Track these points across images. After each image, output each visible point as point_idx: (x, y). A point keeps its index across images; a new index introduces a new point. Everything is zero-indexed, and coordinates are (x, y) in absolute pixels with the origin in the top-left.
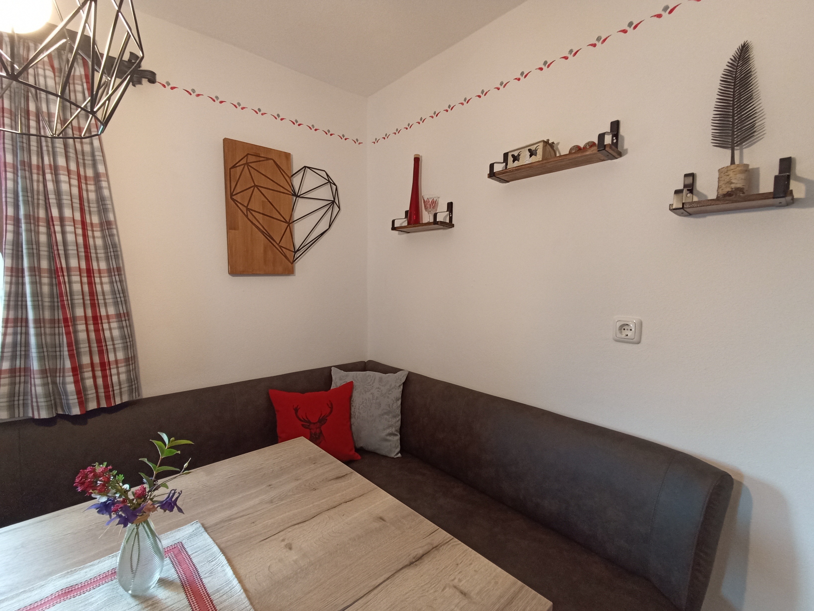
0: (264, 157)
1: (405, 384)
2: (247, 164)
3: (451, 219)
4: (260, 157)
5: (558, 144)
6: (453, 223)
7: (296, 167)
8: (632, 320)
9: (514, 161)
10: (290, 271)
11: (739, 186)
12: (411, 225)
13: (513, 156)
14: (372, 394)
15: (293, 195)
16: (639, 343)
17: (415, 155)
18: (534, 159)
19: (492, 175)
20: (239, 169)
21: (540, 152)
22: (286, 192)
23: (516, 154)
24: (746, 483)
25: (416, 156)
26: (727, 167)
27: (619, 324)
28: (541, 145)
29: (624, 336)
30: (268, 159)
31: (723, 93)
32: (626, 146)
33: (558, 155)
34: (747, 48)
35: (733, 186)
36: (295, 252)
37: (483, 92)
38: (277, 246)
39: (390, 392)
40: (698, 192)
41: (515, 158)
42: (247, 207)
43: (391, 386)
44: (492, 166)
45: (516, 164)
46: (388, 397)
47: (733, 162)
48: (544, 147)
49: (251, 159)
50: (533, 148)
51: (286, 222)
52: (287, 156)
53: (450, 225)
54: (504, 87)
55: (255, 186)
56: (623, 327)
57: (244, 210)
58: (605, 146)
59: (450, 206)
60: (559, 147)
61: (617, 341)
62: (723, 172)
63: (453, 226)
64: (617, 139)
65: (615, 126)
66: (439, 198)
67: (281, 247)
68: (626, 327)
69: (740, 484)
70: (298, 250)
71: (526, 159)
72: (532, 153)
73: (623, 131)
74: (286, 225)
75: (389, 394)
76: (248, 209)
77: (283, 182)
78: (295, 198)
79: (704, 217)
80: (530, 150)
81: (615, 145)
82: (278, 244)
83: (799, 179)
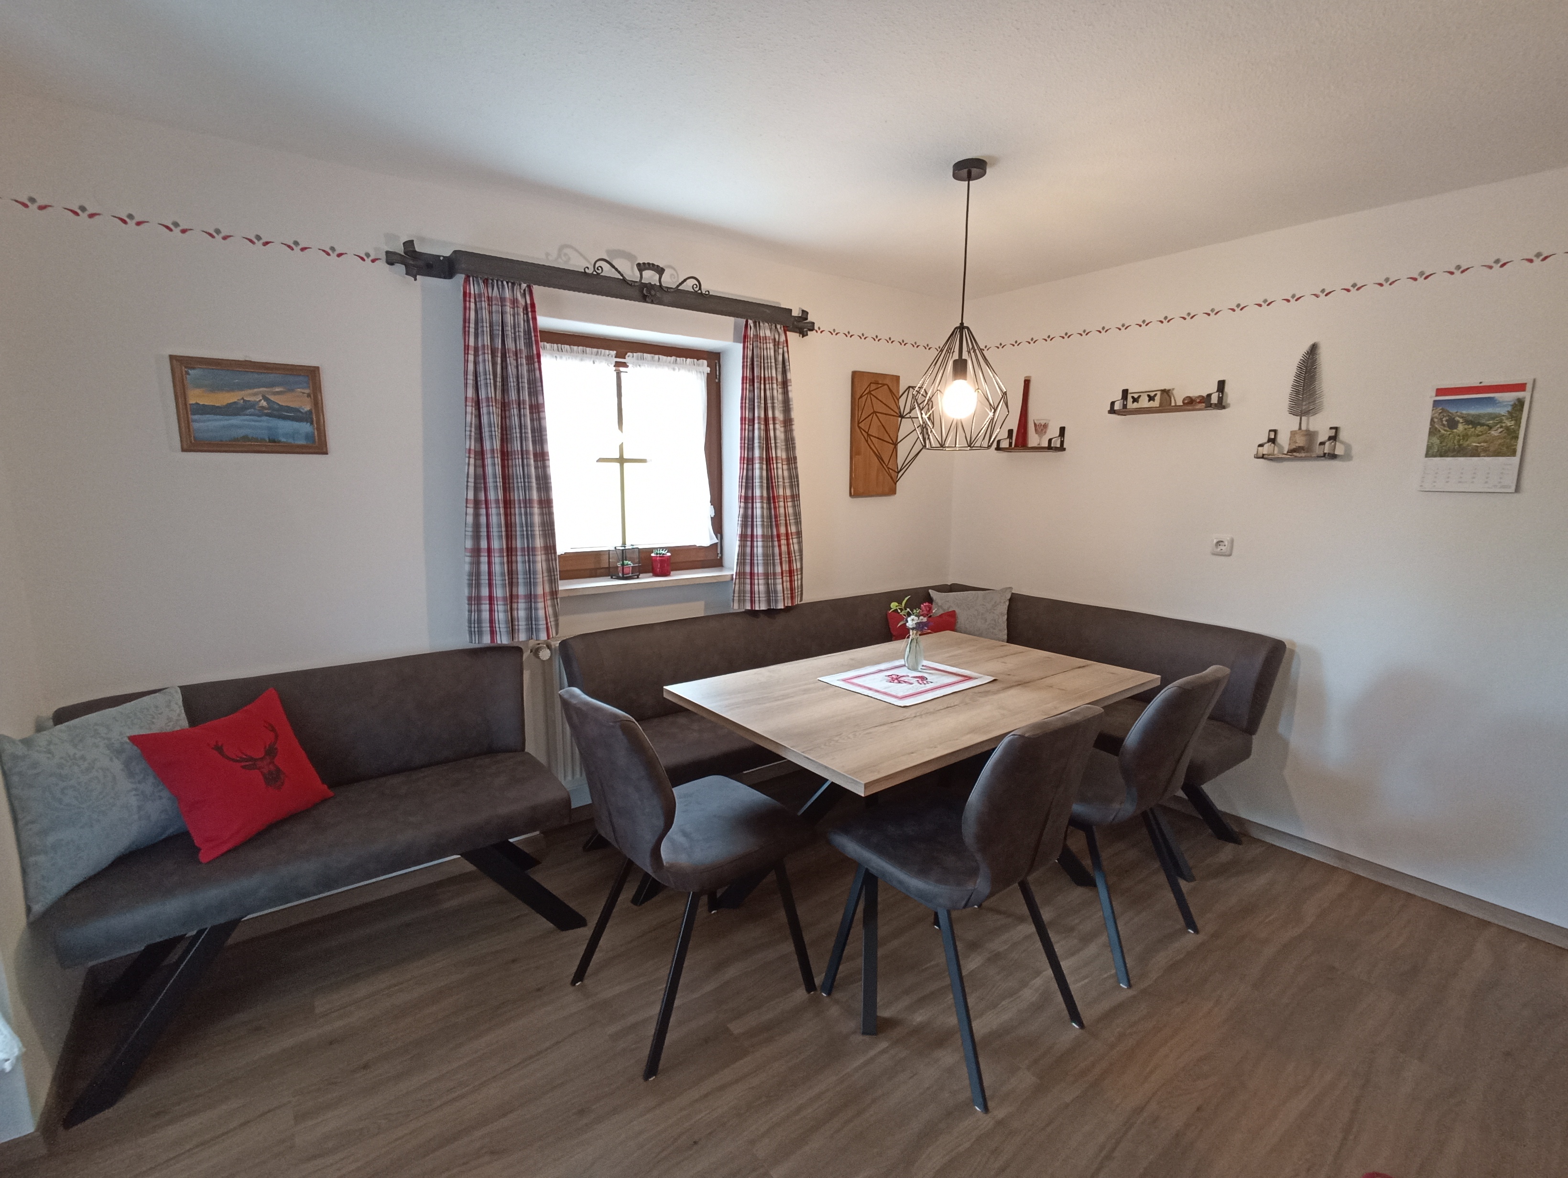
0: (881, 384)
1: (1010, 600)
2: (869, 393)
3: (1062, 443)
4: (878, 384)
5: (1173, 389)
6: (1064, 447)
7: (903, 387)
8: (1226, 538)
9: (1133, 402)
10: (893, 492)
11: (1301, 445)
12: (1018, 447)
13: (1133, 397)
14: (976, 610)
15: (900, 417)
16: (1230, 555)
17: (1027, 377)
18: (1152, 404)
19: (1112, 411)
20: (864, 398)
21: (1158, 398)
22: (895, 414)
23: (1136, 396)
24: (1297, 650)
25: (1026, 379)
26: (1295, 431)
27: (1215, 541)
28: (1159, 393)
29: (1219, 549)
30: (884, 385)
31: (1298, 376)
32: (1229, 401)
33: (1173, 404)
34: (1316, 347)
35: (1297, 445)
36: (898, 472)
37: (1103, 328)
38: (885, 467)
39: (995, 608)
40: (1279, 444)
41: (1135, 400)
42: (867, 433)
43: (995, 603)
44: (1113, 404)
45: (1136, 405)
46: (993, 613)
47: (1300, 428)
48: (1161, 395)
49: (873, 387)
50: (1152, 394)
51: (893, 444)
52: (897, 379)
53: (1062, 448)
54: (1126, 329)
55: (875, 412)
56: (1219, 543)
57: (866, 435)
58: (1211, 404)
59: (1062, 430)
60: (1174, 392)
61: (1214, 554)
62: (1293, 433)
63: (1064, 449)
64: (1223, 394)
65: (1221, 385)
66: (1049, 420)
67: (888, 468)
68: (1221, 543)
69: (1292, 652)
70: (901, 470)
71: (1144, 403)
72: (1151, 398)
73: (1227, 389)
74: (893, 446)
75: (994, 610)
76: (868, 435)
77: (893, 406)
78: (900, 419)
79: (1282, 462)
80: (1149, 396)
81: (1220, 399)
82: (886, 466)
83: (1342, 442)
